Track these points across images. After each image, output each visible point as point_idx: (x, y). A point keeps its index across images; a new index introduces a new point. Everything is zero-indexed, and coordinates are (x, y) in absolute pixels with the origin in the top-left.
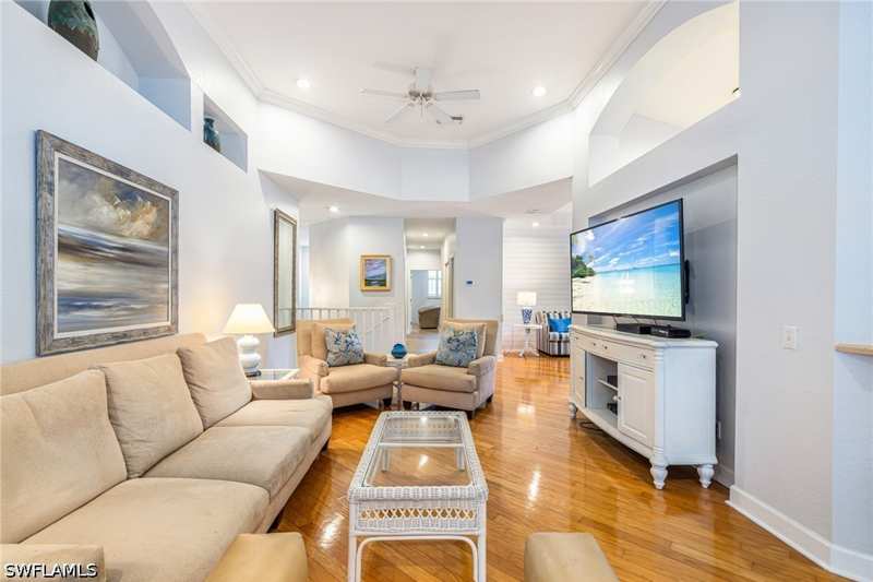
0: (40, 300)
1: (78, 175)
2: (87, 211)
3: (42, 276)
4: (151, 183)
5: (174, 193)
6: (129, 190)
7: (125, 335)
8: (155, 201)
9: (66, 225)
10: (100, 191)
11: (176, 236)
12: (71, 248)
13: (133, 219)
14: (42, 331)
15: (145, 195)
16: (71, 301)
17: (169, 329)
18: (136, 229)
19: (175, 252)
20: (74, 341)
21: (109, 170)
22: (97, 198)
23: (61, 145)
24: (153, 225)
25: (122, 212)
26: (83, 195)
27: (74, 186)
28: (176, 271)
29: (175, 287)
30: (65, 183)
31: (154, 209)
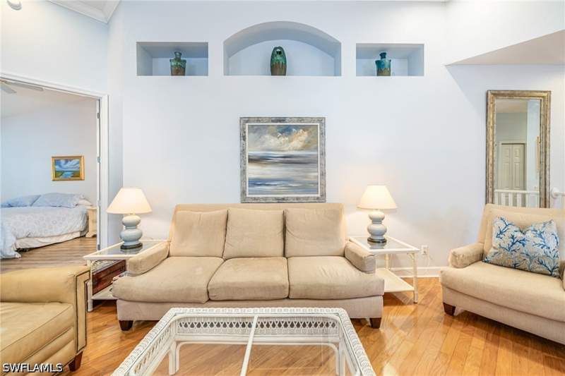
1: (257, 129)
2: (263, 142)
4: (301, 119)
5: (321, 120)
6: (285, 127)
7: (283, 199)
8: (305, 128)
9: (252, 151)
10: (268, 133)
11: (323, 145)
13: (290, 141)
15: (297, 127)
17: (318, 198)
18: (294, 145)
19: (323, 154)
20: (255, 199)
21: (273, 121)
22: (267, 136)
23: (248, 120)
24: (305, 141)
25: (282, 139)
26: (260, 137)
27: (256, 134)
28: (324, 165)
29: (323, 174)
30: (251, 134)
31: (306, 133)
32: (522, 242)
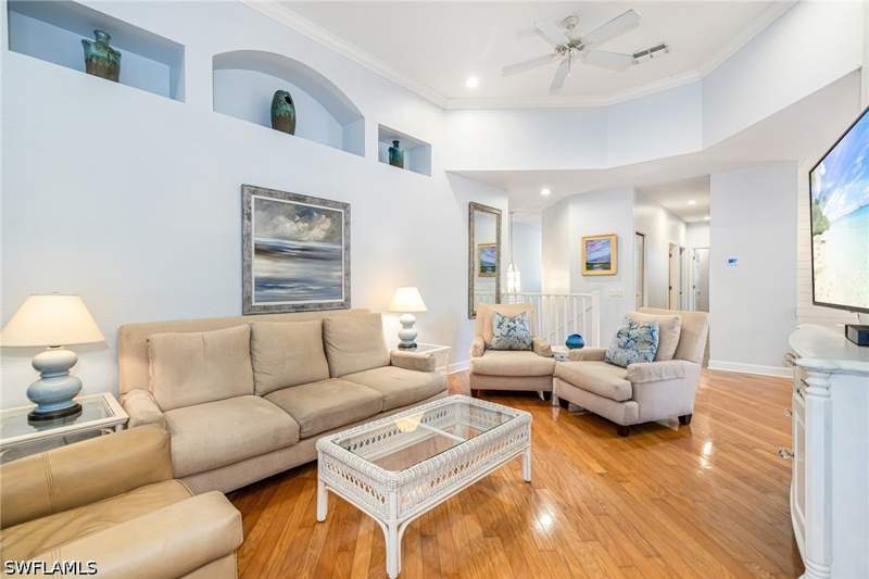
0: (245, 282)
1: (268, 206)
2: (275, 227)
3: (246, 268)
4: (324, 202)
5: (346, 206)
6: (304, 209)
7: (303, 306)
8: (329, 214)
9: (261, 237)
10: (284, 214)
11: (348, 237)
12: (262, 251)
13: (310, 229)
14: (246, 300)
15: (319, 211)
16: (263, 284)
17: (342, 304)
18: (314, 235)
19: (348, 248)
20: (265, 308)
21: (290, 199)
22: (282, 218)
23: (255, 190)
24: (327, 231)
25: (301, 225)
26: (272, 219)
27: (266, 213)
28: (348, 263)
29: (348, 274)
30: (259, 212)
31: (329, 220)
32: (514, 329)
